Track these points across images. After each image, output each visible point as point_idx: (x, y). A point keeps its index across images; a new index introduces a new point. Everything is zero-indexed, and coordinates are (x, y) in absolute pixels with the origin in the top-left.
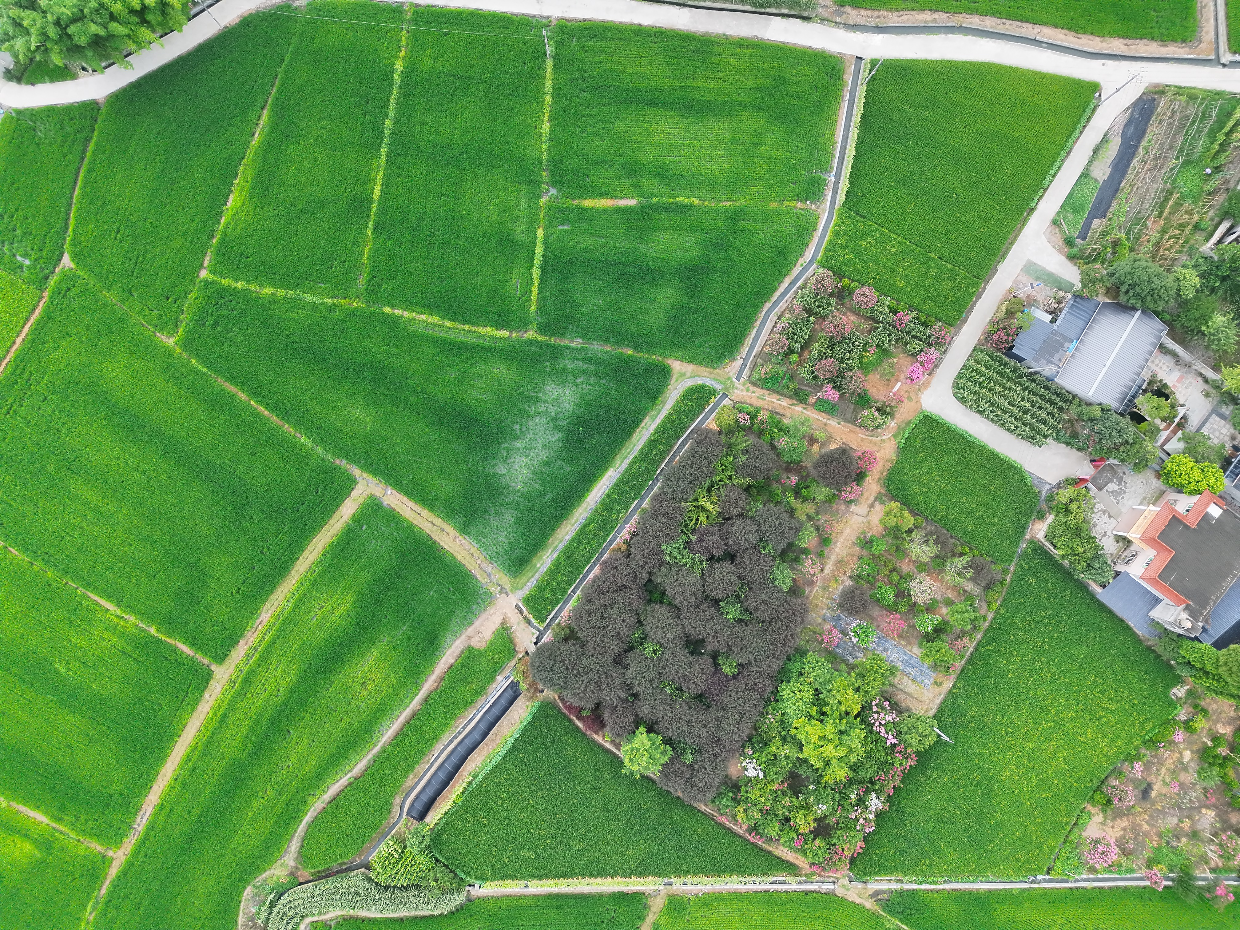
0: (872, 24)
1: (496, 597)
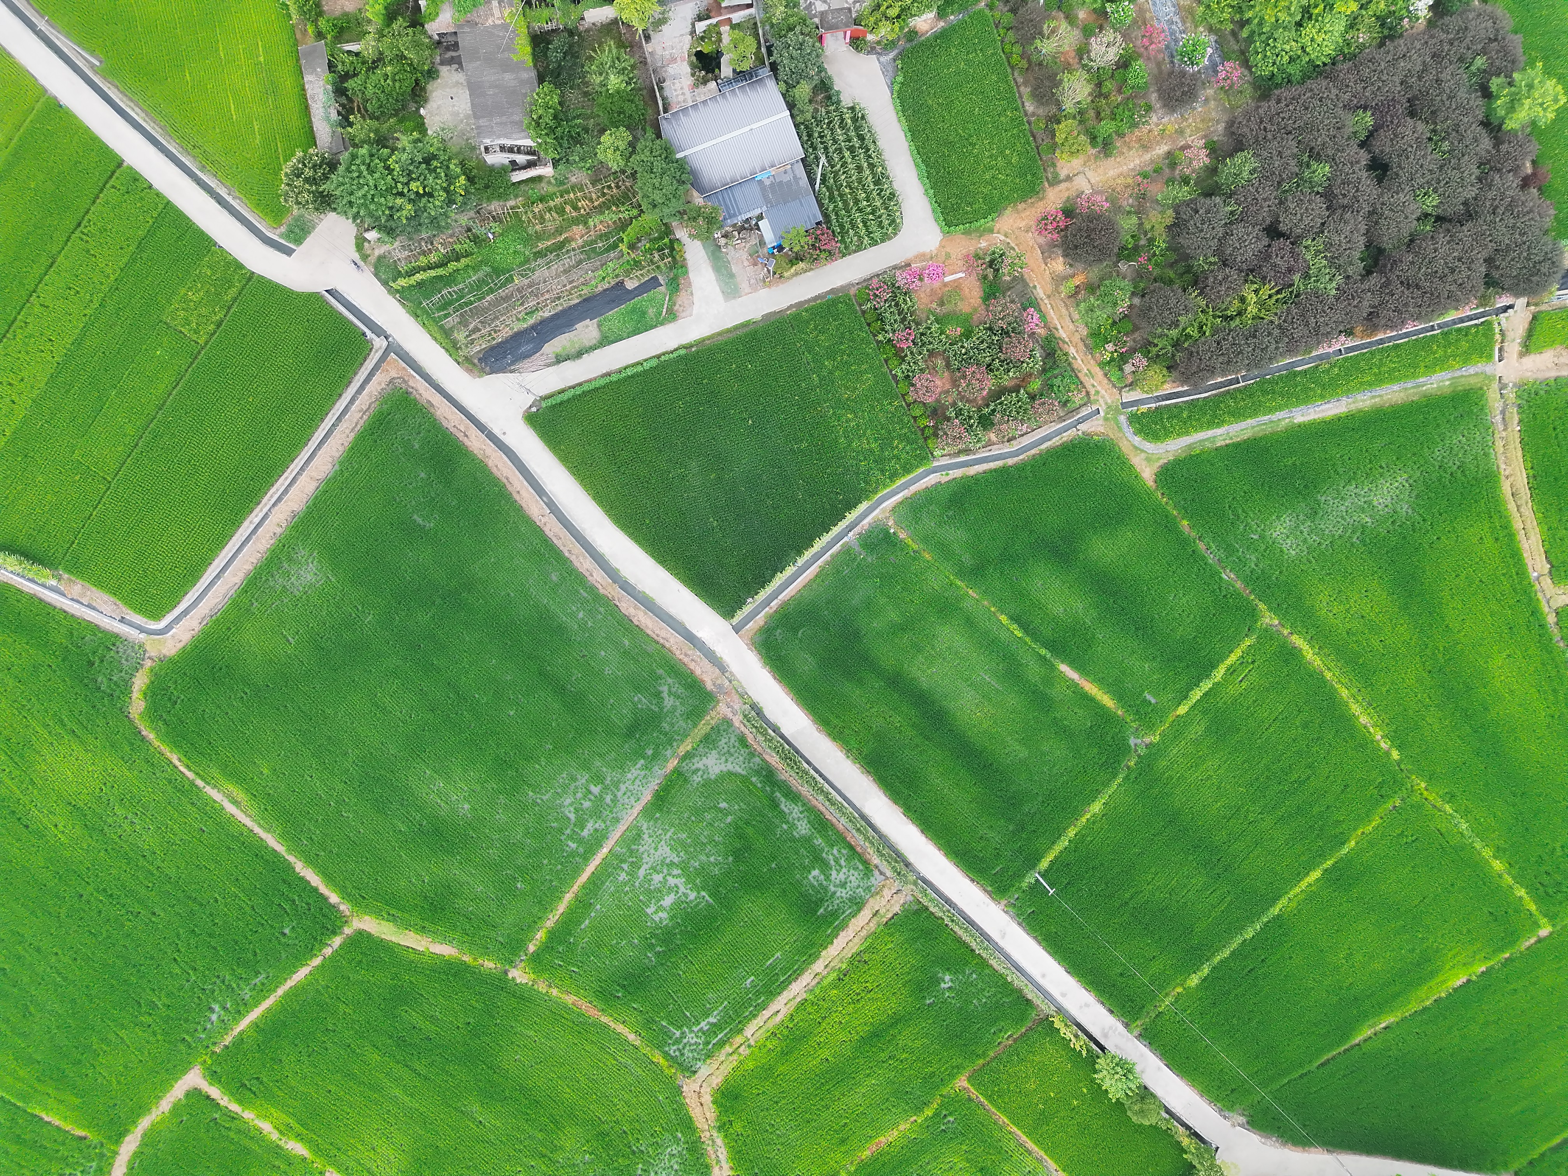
0: (698, 653)
1: (1515, 385)
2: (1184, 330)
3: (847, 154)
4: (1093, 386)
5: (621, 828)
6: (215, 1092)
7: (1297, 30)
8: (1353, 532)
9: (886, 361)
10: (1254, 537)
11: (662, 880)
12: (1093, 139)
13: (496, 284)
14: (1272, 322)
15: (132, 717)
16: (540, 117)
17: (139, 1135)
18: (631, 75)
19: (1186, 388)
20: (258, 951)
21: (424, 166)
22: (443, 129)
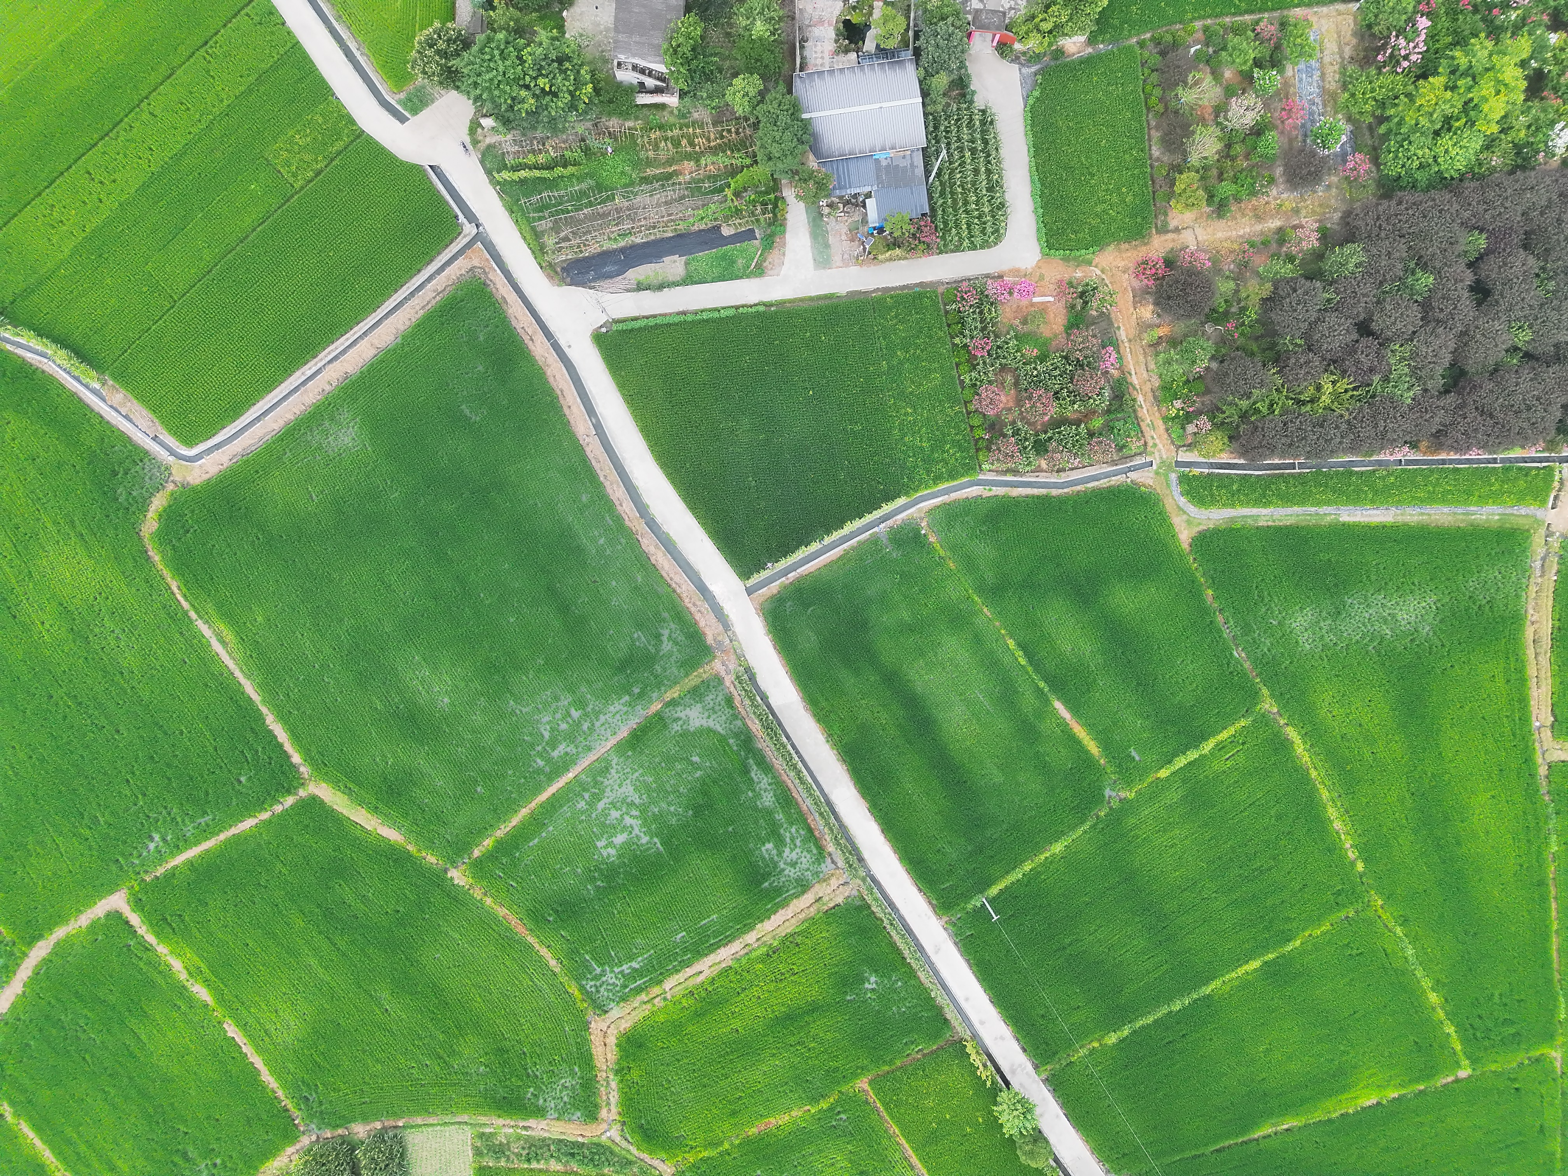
0: (707, 606)
1: (1562, 535)
2: (1255, 403)
3: (968, 154)
4: (1153, 438)
5: (592, 757)
6: (135, 919)
7: (1433, 138)
8: (1371, 640)
9: (957, 365)
10: (1274, 622)
11: (619, 817)
12: (1211, 197)
13: (596, 199)
14: (1342, 416)
15: (142, 534)
16: (679, 46)
17: (52, 943)
18: (777, 27)
19: (1242, 461)
20: (210, 791)
21: (556, 65)
22: (581, 35)
